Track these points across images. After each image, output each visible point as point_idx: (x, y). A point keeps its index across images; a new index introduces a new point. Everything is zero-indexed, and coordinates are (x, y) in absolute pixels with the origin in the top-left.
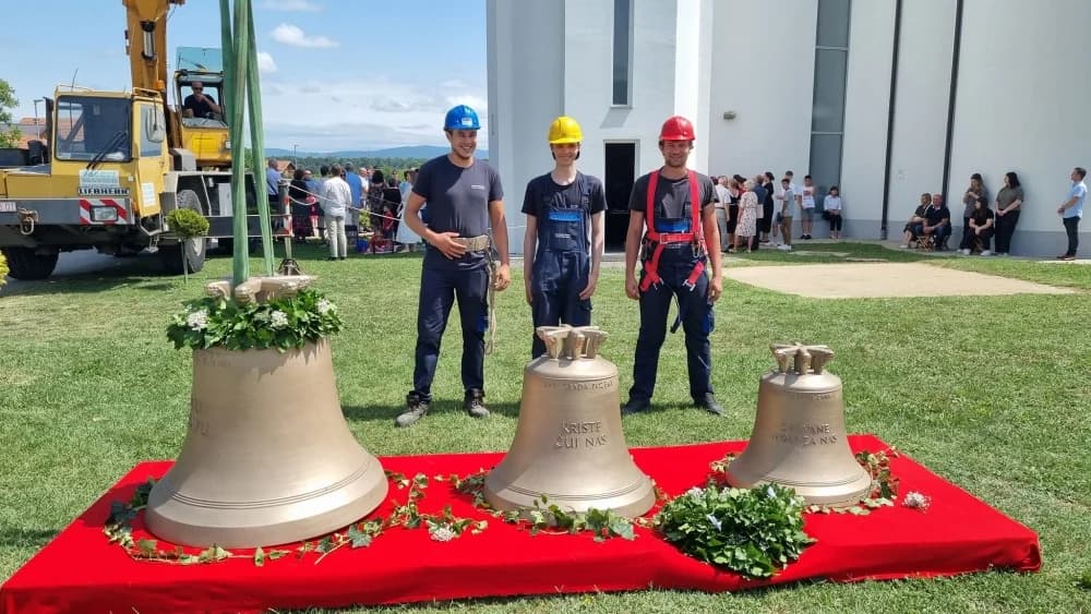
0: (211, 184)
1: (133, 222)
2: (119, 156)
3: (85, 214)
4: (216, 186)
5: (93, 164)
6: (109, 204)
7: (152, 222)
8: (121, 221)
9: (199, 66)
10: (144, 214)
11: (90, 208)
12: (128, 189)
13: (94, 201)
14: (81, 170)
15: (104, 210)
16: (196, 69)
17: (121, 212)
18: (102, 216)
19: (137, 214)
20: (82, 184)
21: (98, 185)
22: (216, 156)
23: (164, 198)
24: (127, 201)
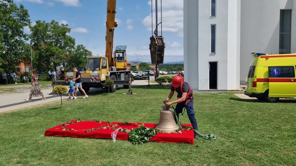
0: (119, 73)
1: (99, 82)
2: (98, 69)
3: (91, 80)
4: (120, 74)
5: (93, 71)
6: (95, 78)
7: (103, 82)
8: (97, 82)
9: (120, 49)
10: (102, 80)
11: (92, 79)
12: (99, 75)
13: (93, 78)
14: (91, 72)
15: (95, 80)
16: (119, 50)
17: (97, 80)
18: (94, 81)
19: (100, 80)
20: (91, 74)
21: (94, 75)
22: (123, 68)
23: (107, 77)
24: (98, 78)
